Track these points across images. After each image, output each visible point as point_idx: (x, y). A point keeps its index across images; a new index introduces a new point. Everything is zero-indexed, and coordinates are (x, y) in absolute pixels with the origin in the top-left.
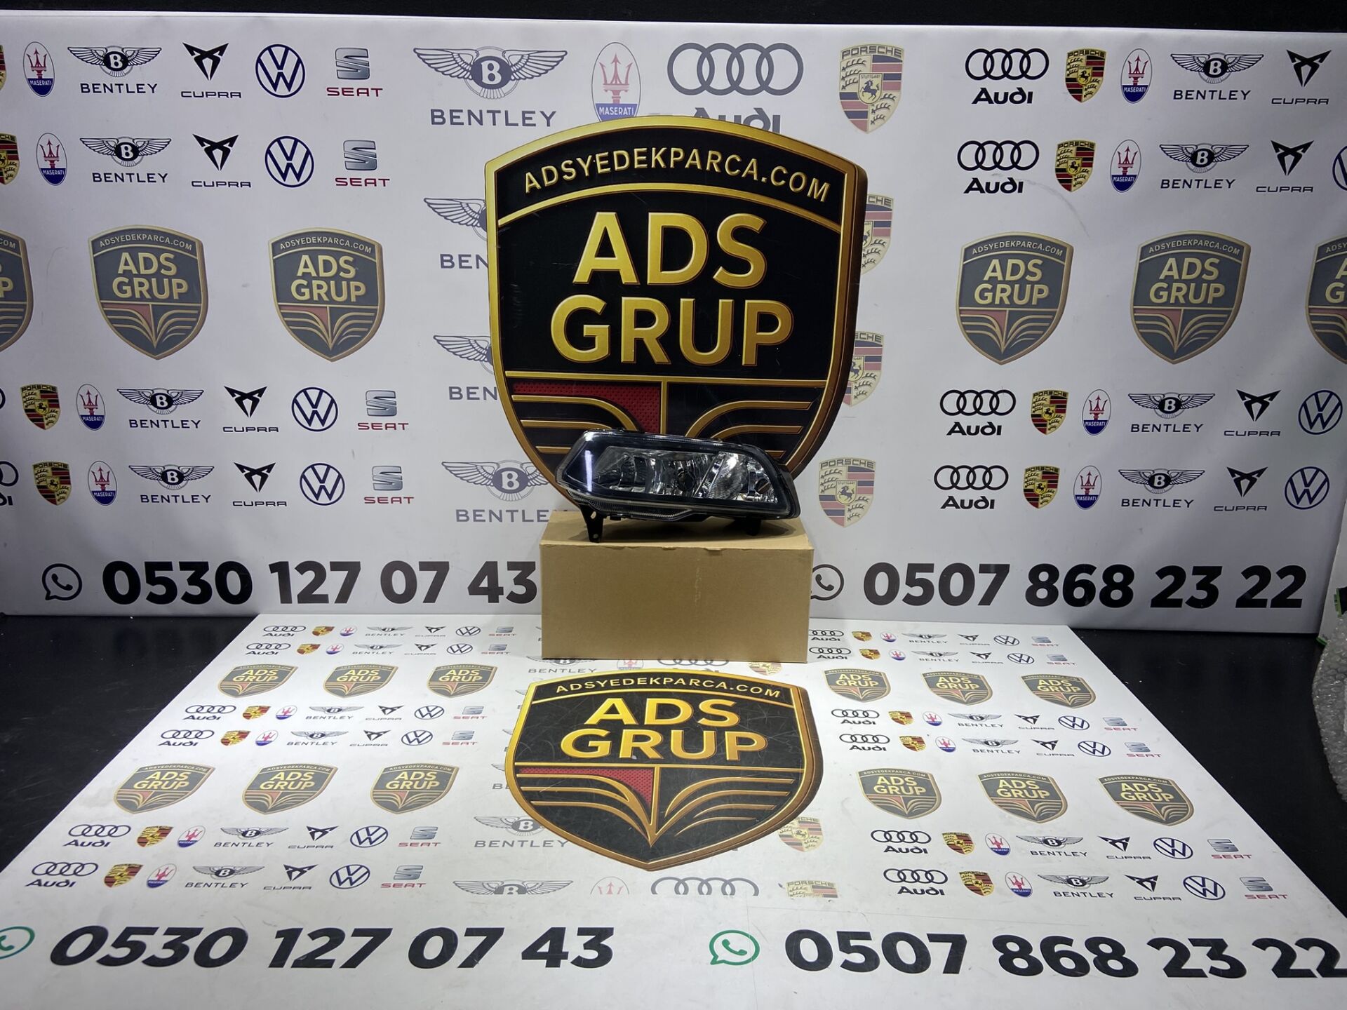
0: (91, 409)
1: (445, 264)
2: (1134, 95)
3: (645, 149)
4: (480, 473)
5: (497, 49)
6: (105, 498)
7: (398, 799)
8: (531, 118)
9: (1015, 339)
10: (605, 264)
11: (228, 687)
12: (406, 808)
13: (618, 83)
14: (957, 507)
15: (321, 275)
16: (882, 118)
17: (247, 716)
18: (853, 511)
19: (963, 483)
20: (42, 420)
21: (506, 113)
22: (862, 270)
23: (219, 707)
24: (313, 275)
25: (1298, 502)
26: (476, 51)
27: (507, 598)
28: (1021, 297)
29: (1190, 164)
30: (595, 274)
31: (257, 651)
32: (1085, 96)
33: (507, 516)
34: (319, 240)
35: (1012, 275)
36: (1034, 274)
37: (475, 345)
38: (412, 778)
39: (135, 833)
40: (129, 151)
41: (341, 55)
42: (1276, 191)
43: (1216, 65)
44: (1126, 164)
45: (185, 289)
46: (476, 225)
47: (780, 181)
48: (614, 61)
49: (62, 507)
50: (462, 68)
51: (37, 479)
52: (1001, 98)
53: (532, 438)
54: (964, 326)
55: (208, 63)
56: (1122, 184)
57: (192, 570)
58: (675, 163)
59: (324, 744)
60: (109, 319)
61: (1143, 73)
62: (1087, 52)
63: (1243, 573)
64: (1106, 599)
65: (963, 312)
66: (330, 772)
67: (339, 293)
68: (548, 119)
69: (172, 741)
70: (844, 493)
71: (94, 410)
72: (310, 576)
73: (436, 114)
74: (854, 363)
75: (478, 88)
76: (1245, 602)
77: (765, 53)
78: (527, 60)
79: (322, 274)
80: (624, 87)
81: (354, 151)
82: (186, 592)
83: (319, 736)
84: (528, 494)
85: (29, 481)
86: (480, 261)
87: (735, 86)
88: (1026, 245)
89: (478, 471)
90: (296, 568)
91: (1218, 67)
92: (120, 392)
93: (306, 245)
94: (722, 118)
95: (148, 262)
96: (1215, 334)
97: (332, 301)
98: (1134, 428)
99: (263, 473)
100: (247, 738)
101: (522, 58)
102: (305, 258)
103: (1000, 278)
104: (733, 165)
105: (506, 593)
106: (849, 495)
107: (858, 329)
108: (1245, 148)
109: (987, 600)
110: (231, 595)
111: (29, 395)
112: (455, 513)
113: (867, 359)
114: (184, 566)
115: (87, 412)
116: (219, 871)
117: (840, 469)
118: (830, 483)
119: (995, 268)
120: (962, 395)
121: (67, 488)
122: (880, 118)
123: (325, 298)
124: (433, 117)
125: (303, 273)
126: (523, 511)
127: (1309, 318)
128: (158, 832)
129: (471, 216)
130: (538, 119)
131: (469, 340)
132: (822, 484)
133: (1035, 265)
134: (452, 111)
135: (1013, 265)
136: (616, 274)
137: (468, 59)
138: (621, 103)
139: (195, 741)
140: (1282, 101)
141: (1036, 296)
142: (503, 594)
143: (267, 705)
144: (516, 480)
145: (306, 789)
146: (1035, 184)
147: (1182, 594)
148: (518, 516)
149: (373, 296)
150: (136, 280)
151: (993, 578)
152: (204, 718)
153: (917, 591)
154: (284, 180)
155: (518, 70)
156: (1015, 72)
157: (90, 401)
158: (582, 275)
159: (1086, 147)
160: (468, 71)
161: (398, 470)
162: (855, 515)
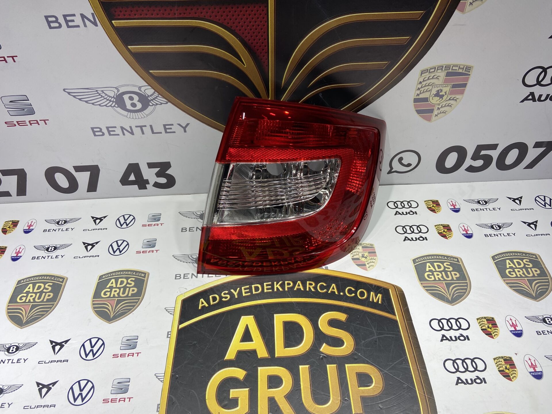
4: (102, 97)
14: (535, 101)
18: (441, 109)
19: (547, 81)
27: (154, 186)
53: (143, 63)
70: (437, 95)
84: (151, 113)
89: (100, 95)
105: (152, 182)
106: (442, 97)
109: (531, 165)
112: (91, 129)
117: (438, 74)
118: (426, 88)
126: (151, 126)
132: (419, 89)
142: (149, 183)
144: (138, 101)
148: (147, 130)
151: (542, 151)
153: (479, 163)
161: (25, 98)
162: (443, 112)
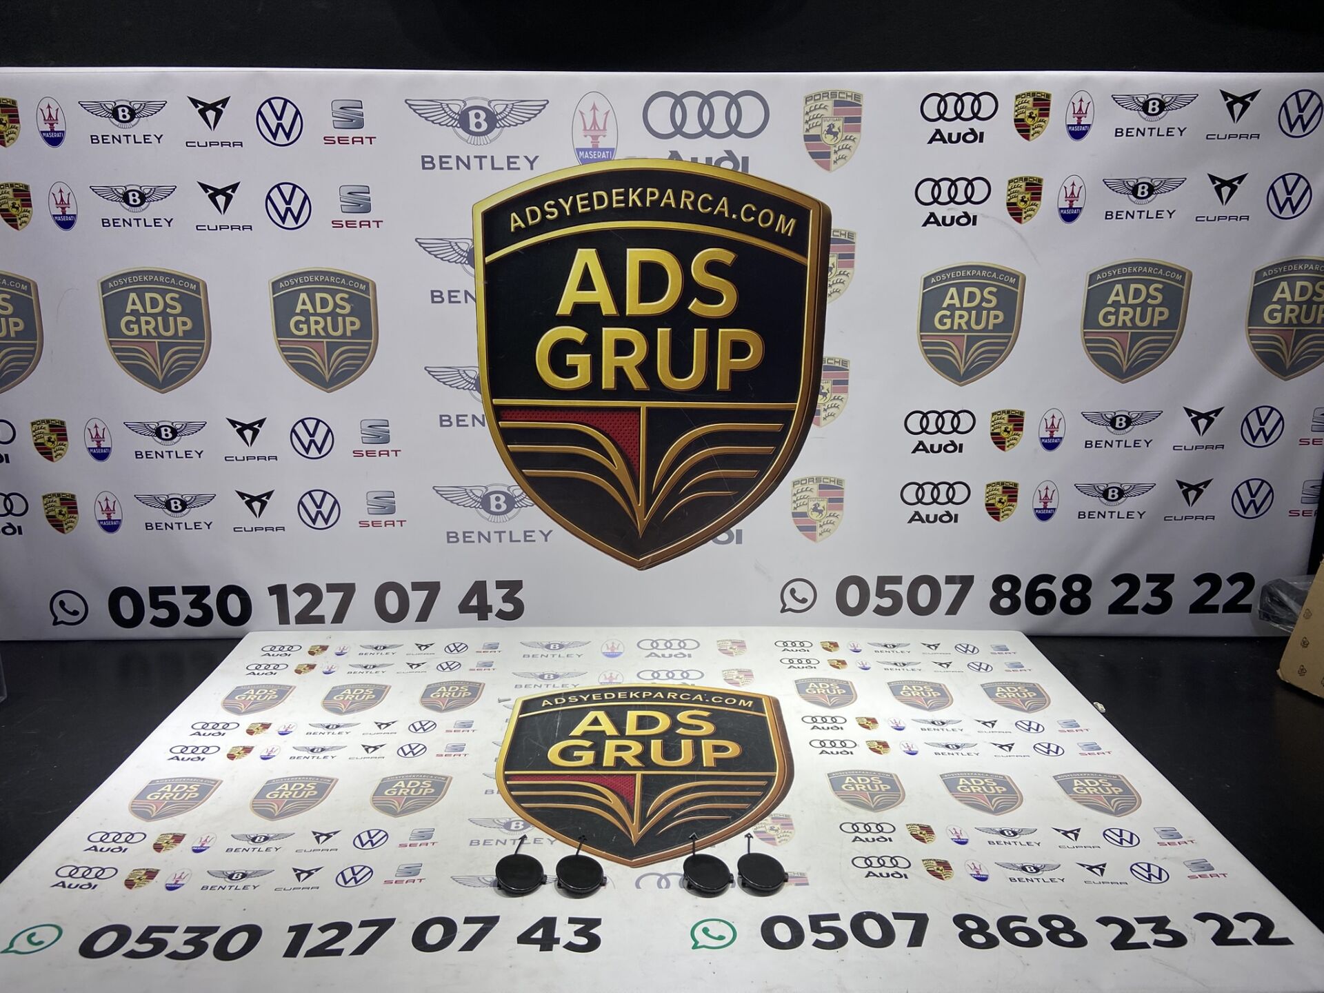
0: (98, 442)
1: (436, 299)
2: (1078, 133)
3: (622, 190)
4: (469, 496)
5: (484, 99)
6: (111, 527)
7: (397, 804)
8: (515, 163)
9: (973, 362)
10: (587, 297)
11: (230, 704)
12: (405, 812)
13: (597, 129)
14: (923, 522)
15: (318, 312)
16: (844, 158)
17: (250, 732)
18: (824, 527)
19: (928, 499)
20: (51, 453)
21: (492, 157)
22: (828, 299)
23: (223, 724)
24: (310, 312)
25: (1245, 512)
26: (464, 101)
27: (496, 615)
28: (978, 322)
29: (1132, 197)
30: (577, 307)
31: (256, 672)
32: (1033, 135)
33: (494, 537)
34: (316, 279)
35: (969, 302)
36: (989, 301)
37: (464, 375)
38: (409, 786)
39: (152, 839)
40: (136, 198)
41: (337, 106)
42: (1215, 220)
43: (1154, 104)
44: (1072, 197)
45: (189, 326)
46: (465, 263)
47: (750, 218)
48: (593, 108)
49: (70, 534)
50: (451, 117)
51: (46, 509)
52: (954, 139)
53: (518, 462)
54: (925, 350)
55: (211, 115)
56: (1069, 216)
57: (194, 594)
58: (651, 201)
59: (324, 757)
60: (118, 356)
61: (1086, 113)
62: (1034, 94)
63: (1194, 580)
64: (1066, 607)
65: (923, 337)
66: (331, 782)
67: (335, 328)
68: (532, 163)
69: (181, 756)
70: (815, 509)
71: (101, 442)
72: (307, 597)
73: (426, 159)
74: (823, 387)
75: (466, 135)
76: (1199, 607)
77: (734, 100)
78: (512, 109)
79: (319, 310)
80: (601, 133)
81: (349, 195)
82: (188, 616)
83: (320, 750)
84: (515, 516)
85: (38, 511)
86: (468, 297)
87: (706, 130)
88: (981, 274)
89: (467, 494)
90: (294, 591)
91: (1156, 106)
92: (127, 425)
93: (305, 284)
94: (694, 160)
95: (154, 303)
96: (1161, 355)
97: (328, 336)
98: (1088, 444)
99: (264, 499)
100: (251, 752)
101: (507, 107)
102: (303, 296)
103: (958, 305)
104: (705, 203)
105: (495, 611)
106: (821, 512)
107: (826, 354)
108: (1183, 181)
109: (953, 609)
110: (232, 617)
111: (38, 429)
112: (446, 534)
113: (835, 383)
114: (187, 590)
115: (95, 445)
116: (233, 875)
117: (811, 487)
118: (802, 501)
119: (952, 295)
120: (925, 415)
121: (75, 518)
122: (842, 158)
123: (322, 333)
124: (424, 163)
125: (302, 310)
126: (511, 532)
127: (1249, 338)
128: (172, 838)
129: (459, 254)
130: (522, 163)
131: (459, 370)
132: (795, 502)
133: (990, 293)
134: (441, 157)
135: (970, 292)
136: (596, 307)
137: (456, 109)
138: (600, 147)
139: (202, 756)
140: (1216, 137)
141: (992, 321)
142: (491, 612)
143: (269, 722)
144: (504, 502)
145: (309, 797)
146: (988, 217)
147: (1138, 600)
148: (506, 537)
149: (367, 331)
150: (143, 319)
151: (959, 588)
152: (210, 734)
153: (887, 602)
154: (284, 223)
155: (503, 118)
156: (967, 113)
157: (97, 434)
158: (564, 308)
159: (1035, 182)
160: (456, 120)
161: (391, 495)
162: (827, 531)
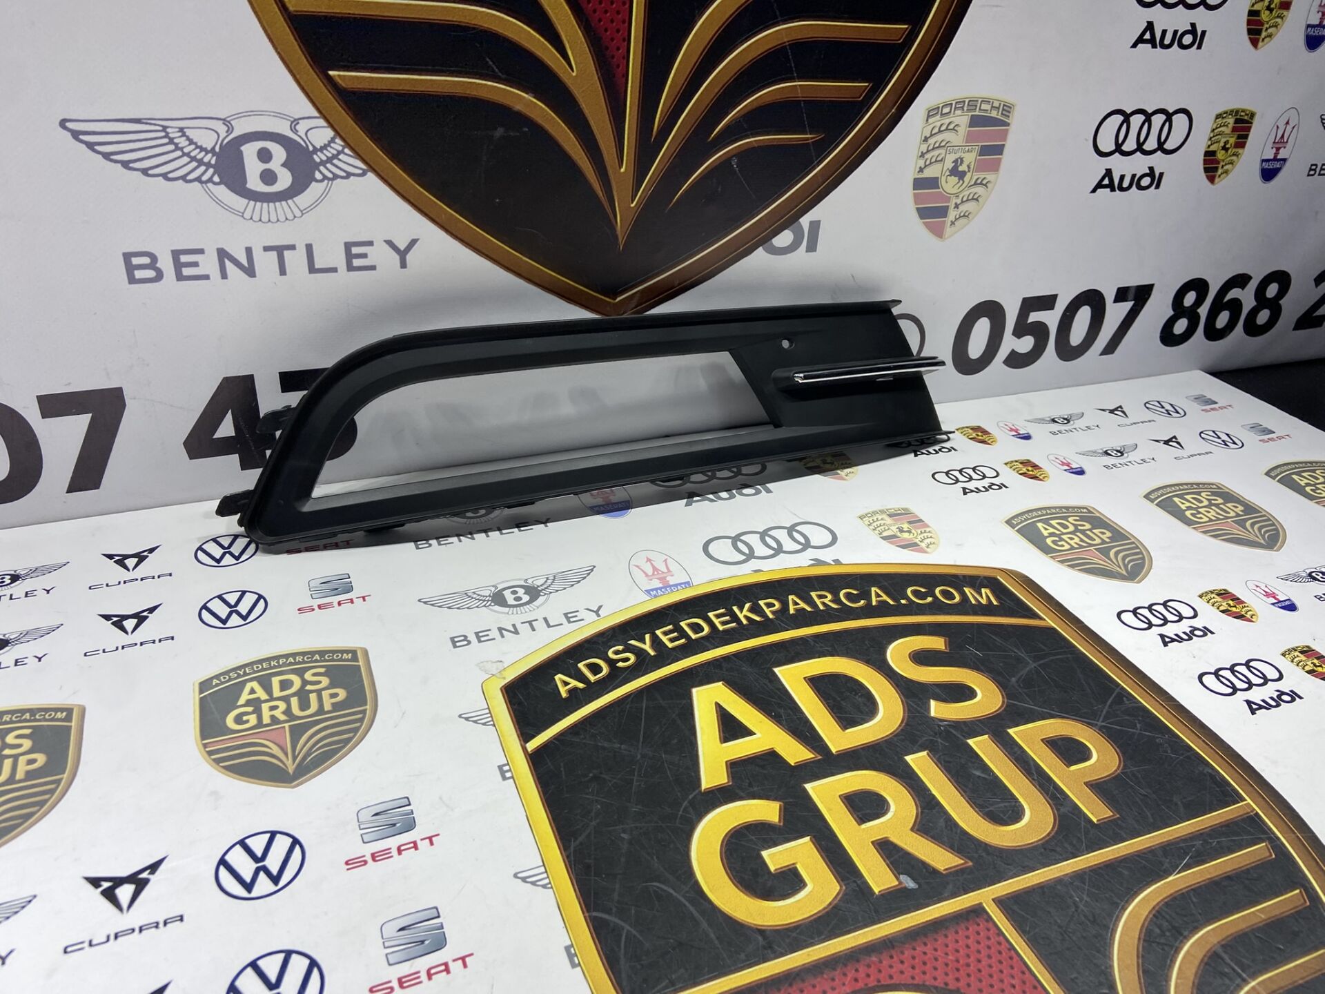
4: (182, 149)
14: (1113, 190)
18: (962, 208)
19: (1130, 143)
33: (265, 262)
64: (1251, 325)
70: (955, 172)
84: (318, 202)
89: (172, 142)
106: (961, 175)
109: (1113, 344)
112: (122, 261)
117: (957, 120)
118: (936, 153)
126: (309, 247)
132: (922, 155)
144: (283, 165)
148: (295, 260)
151: (1128, 309)
153: (1026, 344)
162: (964, 216)
